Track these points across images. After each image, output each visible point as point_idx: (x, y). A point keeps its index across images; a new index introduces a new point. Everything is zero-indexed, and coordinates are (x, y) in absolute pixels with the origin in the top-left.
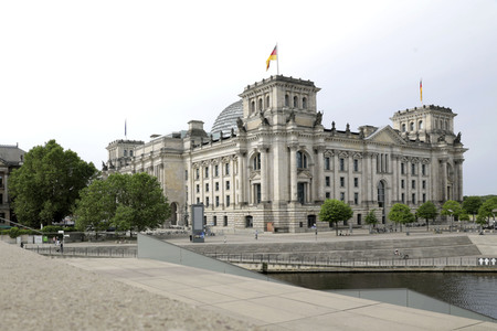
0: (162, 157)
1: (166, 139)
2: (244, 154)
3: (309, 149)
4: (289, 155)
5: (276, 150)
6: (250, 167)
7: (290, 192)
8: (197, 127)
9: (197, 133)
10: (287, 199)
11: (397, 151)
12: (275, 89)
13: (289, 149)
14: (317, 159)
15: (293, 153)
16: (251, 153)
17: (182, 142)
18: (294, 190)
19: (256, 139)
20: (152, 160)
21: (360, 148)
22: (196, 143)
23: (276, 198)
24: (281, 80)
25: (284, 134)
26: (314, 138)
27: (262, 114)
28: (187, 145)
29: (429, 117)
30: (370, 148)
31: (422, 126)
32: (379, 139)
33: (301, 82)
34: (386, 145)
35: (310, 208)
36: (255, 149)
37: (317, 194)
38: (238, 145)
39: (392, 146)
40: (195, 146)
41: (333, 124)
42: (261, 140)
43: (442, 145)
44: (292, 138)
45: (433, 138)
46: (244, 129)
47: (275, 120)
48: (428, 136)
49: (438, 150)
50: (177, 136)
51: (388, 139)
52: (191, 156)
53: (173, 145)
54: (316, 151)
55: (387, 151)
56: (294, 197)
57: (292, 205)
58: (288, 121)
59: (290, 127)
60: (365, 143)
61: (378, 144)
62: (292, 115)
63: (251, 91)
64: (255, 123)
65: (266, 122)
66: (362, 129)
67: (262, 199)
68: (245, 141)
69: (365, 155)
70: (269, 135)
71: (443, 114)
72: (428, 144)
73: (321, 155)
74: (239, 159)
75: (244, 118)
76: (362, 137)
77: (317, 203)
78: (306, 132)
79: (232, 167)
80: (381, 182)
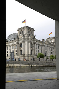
3: (33, 43)
4: (29, 44)
5: (26, 43)
6: (19, 47)
7: (29, 52)
10: (28, 54)
11: (49, 45)
12: (26, 29)
13: (29, 43)
14: (34, 45)
15: (30, 43)
16: (20, 43)
18: (30, 52)
19: (21, 40)
21: (42, 44)
23: (26, 53)
24: (27, 27)
25: (28, 39)
26: (34, 40)
27: (23, 34)
29: (54, 39)
30: (44, 44)
31: (52, 41)
32: (46, 43)
34: (47, 44)
35: (33, 56)
37: (34, 53)
39: (48, 44)
42: (23, 40)
44: (30, 40)
46: (18, 38)
47: (26, 36)
48: (54, 43)
54: (34, 44)
55: (47, 45)
56: (30, 53)
57: (30, 55)
58: (29, 36)
59: (29, 38)
60: (43, 43)
61: (45, 44)
62: (30, 35)
64: (21, 36)
65: (24, 36)
66: (42, 40)
67: (23, 53)
68: (18, 40)
69: (43, 46)
70: (25, 39)
72: (54, 45)
73: (35, 45)
74: (17, 45)
75: (18, 35)
76: (42, 42)
77: (34, 55)
78: (33, 39)
79: (14, 47)
80: (46, 52)
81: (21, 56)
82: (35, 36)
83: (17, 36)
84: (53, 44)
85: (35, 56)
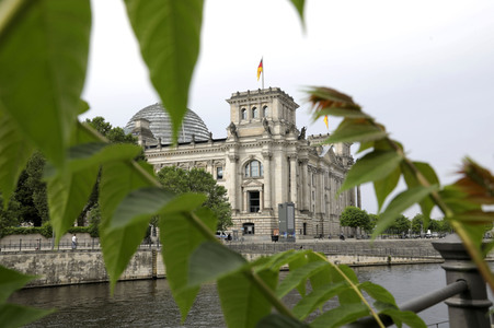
4: (288, 165)
15: (293, 163)
21: (315, 165)
26: (300, 151)
27: (266, 122)
30: (322, 165)
32: (325, 158)
34: (328, 164)
35: (304, 216)
37: (302, 204)
42: (266, 147)
45: (344, 162)
46: (236, 136)
47: (277, 130)
48: (340, 159)
54: (300, 163)
55: (327, 168)
58: (287, 132)
60: (319, 160)
61: (325, 163)
64: (257, 129)
65: (269, 130)
69: (319, 171)
72: (342, 167)
73: (305, 168)
76: (316, 154)
77: (302, 212)
83: (233, 128)
85: (307, 216)
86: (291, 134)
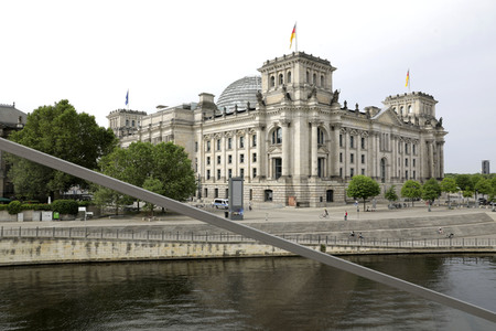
0: (173, 128)
1: (177, 110)
2: (263, 128)
3: (326, 126)
4: (310, 131)
5: (297, 125)
6: (269, 141)
7: (310, 167)
8: (208, 99)
9: (208, 105)
10: (307, 174)
11: (395, 131)
12: (297, 65)
13: (310, 125)
14: (333, 135)
15: (314, 129)
16: (270, 127)
17: (193, 114)
18: (314, 165)
19: (275, 114)
20: (151, 132)
21: (366, 127)
22: (207, 116)
23: (297, 172)
24: (305, 58)
25: (307, 110)
26: (331, 115)
27: (285, 89)
28: (198, 116)
29: (418, 102)
30: (376, 128)
31: (411, 110)
32: (382, 120)
33: (320, 61)
34: (387, 126)
35: (329, 183)
36: (276, 124)
37: (333, 169)
38: (257, 118)
39: (391, 127)
40: (206, 119)
41: (345, 103)
42: (283, 114)
43: (429, 128)
44: (314, 114)
45: (422, 122)
46: (263, 103)
47: (297, 95)
48: (417, 119)
49: (426, 132)
50: (187, 108)
51: (389, 120)
52: (202, 127)
53: (184, 116)
54: (333, 128)
55: (387, 131)
56: (314, 172)
57: (313, 179)
58: (309, 97)
59: (312, 103)
60: (371, 123)
61: (382, 124)
62: (314, 91)
63: (269, 66)
64: (276, 97)
65: (288, 96)
66: (368, 109)
67: (283, 173)
68: (265, 115)
69: (371, 133)
70: (291, 110)
71: (427, 100)
72: (418, 127)
73: (338, 132)
74: (258, 132)
75: (264, 92)
76: (369, 117)
77: (333, 177)
78: (326, 109)
79: (247, 141)
80: (383, 160)
81: (275, 183)
82: (337, 93)
83: (259, 96)
84: (413, 121)
85: (335, 183)
86: (312, 99)
